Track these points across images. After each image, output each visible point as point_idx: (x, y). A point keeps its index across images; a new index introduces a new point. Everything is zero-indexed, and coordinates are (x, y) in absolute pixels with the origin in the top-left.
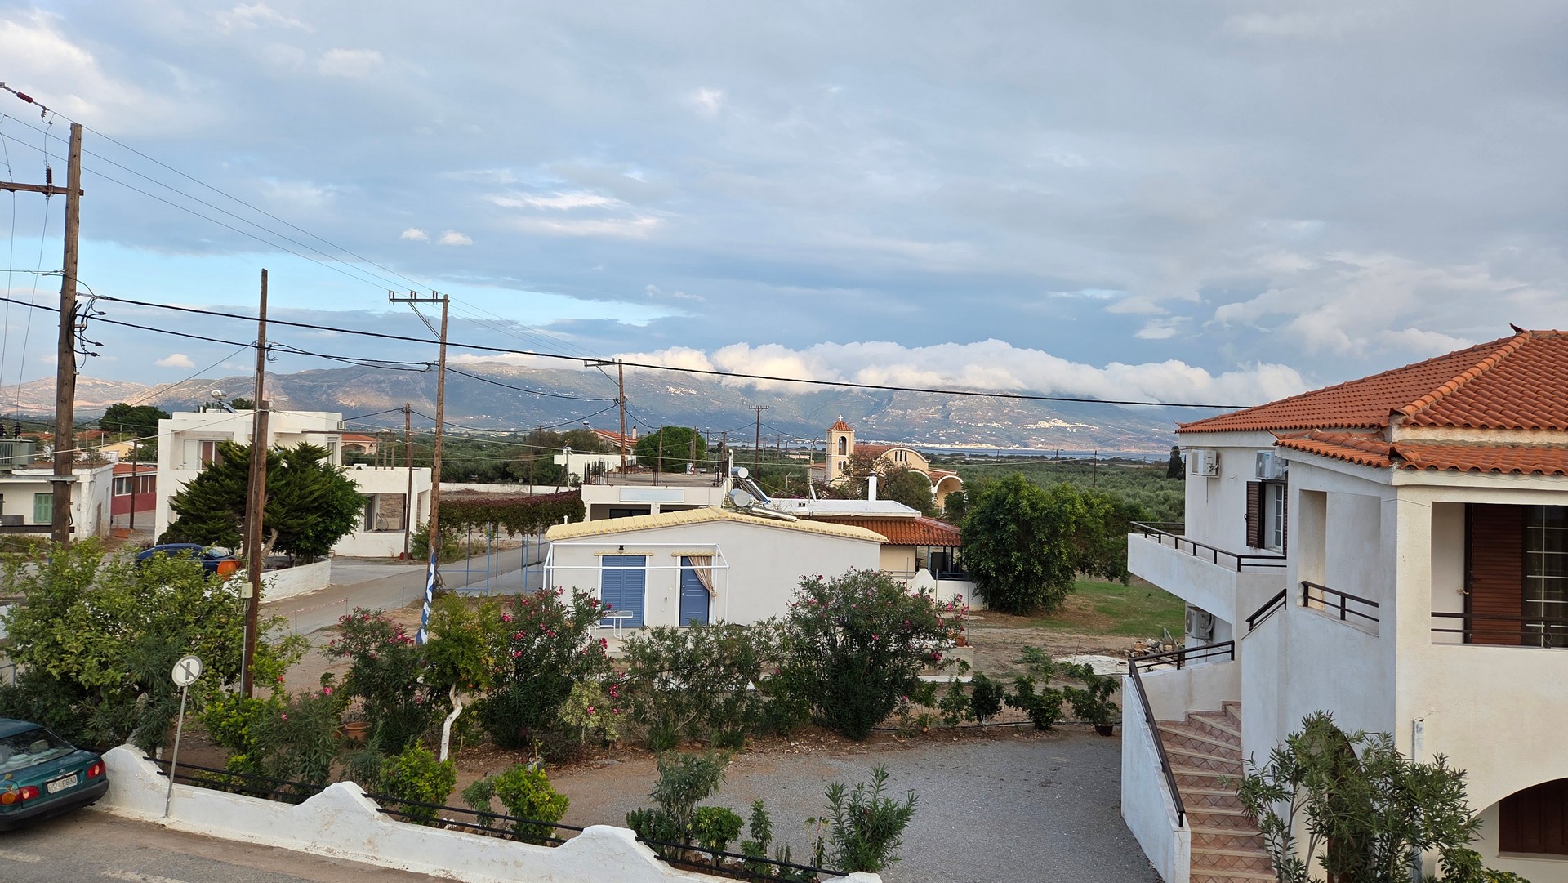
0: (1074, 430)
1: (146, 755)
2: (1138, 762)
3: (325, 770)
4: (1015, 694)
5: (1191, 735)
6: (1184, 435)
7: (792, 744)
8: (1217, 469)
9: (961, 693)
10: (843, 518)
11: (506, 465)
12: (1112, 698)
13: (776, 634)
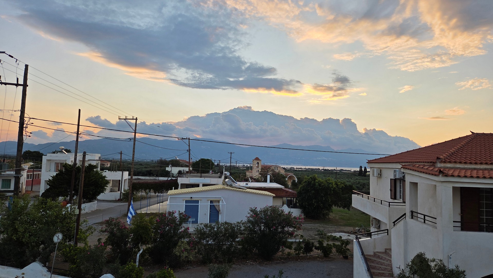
1: (43, 265)
2: (359, 268)
3: (101, 270)
4: (318, 245)
5: (376, 259)
6: (369, 164)
7: (248, 262)
8: (380, 175)
9: (301, 245)
10: (260, 188)
11: (151, 170)
12: (348, 247)
13: (242, 226)
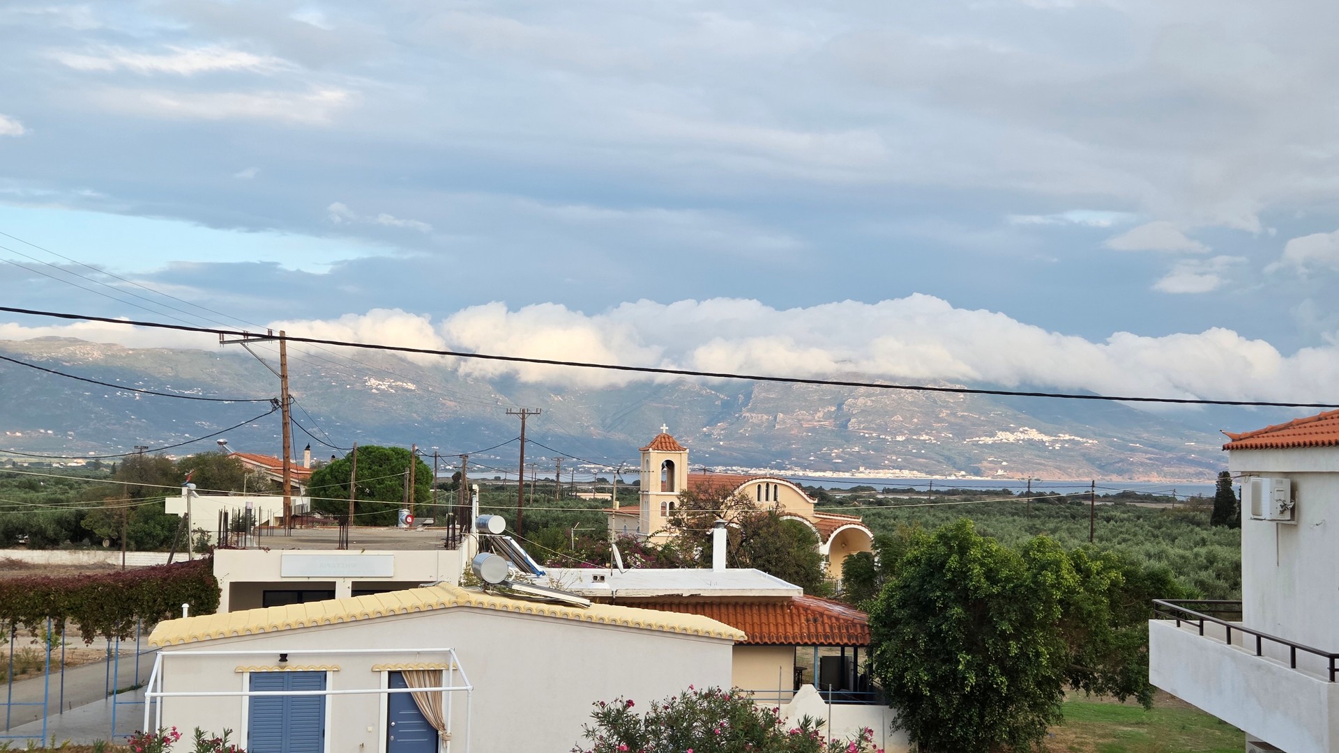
0: (1057, 446)
6: (1237, 454)
8: (1293, 510)
10: (669, 601)
11: (81, 516)
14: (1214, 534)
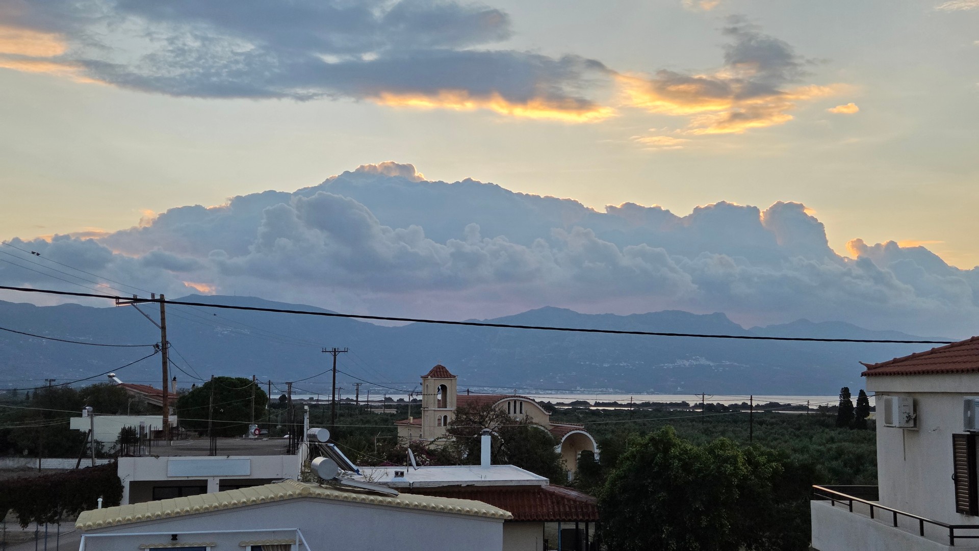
6: (872, 379)
8: (915, 420)
10: (451, 490)
11: (8, 432)
14: (839, 434)
